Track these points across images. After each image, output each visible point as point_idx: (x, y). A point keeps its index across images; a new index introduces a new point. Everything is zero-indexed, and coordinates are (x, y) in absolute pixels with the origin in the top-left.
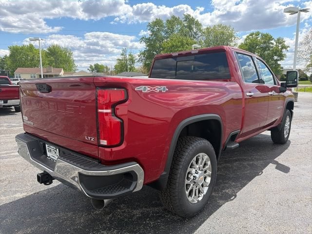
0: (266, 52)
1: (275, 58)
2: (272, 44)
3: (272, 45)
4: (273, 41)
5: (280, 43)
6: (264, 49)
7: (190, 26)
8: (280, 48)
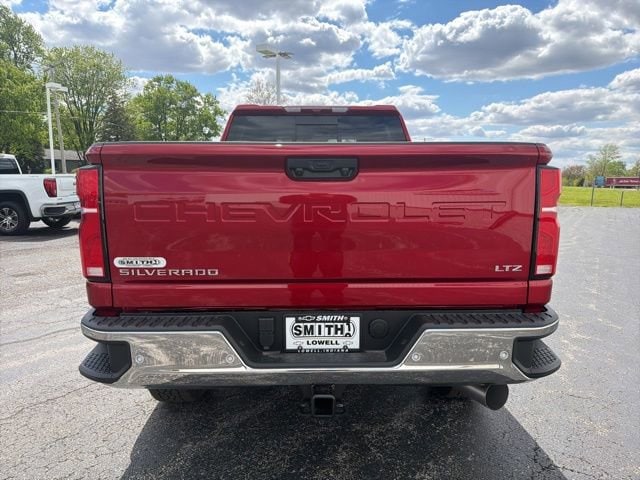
0: (188, 118)
1: (207, 130)
2: (199, 104)
3: (199, 107)
4: (198, 99)
5: (211, 104)
6: (185, 112)
7: (12, 37)
8: (212, 112)
